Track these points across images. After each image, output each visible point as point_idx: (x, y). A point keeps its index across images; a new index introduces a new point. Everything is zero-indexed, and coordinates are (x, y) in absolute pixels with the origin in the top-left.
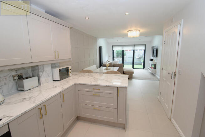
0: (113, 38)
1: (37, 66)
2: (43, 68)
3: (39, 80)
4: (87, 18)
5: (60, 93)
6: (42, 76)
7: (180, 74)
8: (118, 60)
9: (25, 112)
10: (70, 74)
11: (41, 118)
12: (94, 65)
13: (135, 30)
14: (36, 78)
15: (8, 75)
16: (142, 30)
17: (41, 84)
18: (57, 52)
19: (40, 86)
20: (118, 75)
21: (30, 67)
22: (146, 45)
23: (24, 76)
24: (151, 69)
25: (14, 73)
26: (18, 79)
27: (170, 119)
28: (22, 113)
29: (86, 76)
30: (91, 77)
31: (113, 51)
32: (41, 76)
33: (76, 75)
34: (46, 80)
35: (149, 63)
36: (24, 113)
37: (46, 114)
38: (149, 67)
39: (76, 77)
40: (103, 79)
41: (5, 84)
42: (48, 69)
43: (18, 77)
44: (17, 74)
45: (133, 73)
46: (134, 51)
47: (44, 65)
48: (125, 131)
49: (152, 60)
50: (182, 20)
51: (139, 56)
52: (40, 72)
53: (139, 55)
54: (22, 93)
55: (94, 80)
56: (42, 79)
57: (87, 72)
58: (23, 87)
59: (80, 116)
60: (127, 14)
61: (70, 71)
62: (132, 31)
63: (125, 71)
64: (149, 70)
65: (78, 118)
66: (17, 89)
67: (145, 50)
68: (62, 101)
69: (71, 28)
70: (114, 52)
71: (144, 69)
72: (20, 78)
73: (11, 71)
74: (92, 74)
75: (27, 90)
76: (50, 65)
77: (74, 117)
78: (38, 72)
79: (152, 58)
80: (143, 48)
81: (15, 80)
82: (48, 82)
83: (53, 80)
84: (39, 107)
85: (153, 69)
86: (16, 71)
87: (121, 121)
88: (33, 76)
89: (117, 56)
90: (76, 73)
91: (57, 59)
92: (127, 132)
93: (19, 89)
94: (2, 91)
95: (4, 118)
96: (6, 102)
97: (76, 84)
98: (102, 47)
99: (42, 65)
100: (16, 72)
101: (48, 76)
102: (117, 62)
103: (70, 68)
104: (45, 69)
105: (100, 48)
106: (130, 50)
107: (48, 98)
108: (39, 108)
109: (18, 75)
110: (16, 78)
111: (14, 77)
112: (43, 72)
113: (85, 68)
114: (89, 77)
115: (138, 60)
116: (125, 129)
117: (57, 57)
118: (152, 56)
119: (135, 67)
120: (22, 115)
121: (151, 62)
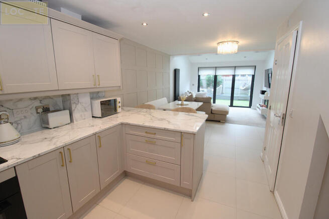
0: (199, 55)
1: (69, 95)
2: (78, 99)
3: (71, 115)
4: (145, 24)
5: (95, 134)
6: (76, 109)
7: (292, 117)
8: (207, 92)
9: (39, 154)
10: (119, 110)
11: (63, 166)
12: (163, 97)
13: (229, 41)
14: (67, 112)
15: (29, 106)
16: (242, 42)
17: (74, 121)
18: (98, 76)
19: (72, 123)
20: (191, 114)
21: (59, 95)
22: (255, 66)
23: (51, 109)
24: (261, 108)
25: (37, 103)
26: (43, 111)
27: (273, 192)
28: (35, 156)
29: (142, 113)
30: (147, 116)
31: (199, 76)
32: (74, 110)
33: (129, 111)
34: (81, 116)
35: (258, 98)
36: (37, 156)
37: (70, 162)
38: (258, 105)
39: (127, 114)
40: (164, 119)
41: (25, 117)
42: (85, 100)
43: (43, 109)
44: (41, 105)
45: (227, 113)
46: (234, 76)
47: (78, 95)
48: (192, 201)
49: (263, 92)
50: (301, 22)
51: (244, 86)
52: (72, 104)
53: (246, 84)
54: (47, 131)
55: (151, 119)
56: (76, 115)
57: (146, 108)
58: (48, 123)
59: (128, 171)
60: (206, 15)
61: (118, 105)
62: (225, 43)
63: (213, 108)
64: (258, 109)
65: (126, 175)
66: (42, 126)
67: (253, 76)
68: (98, 146)
69: (121, 40)
70: (201, 78)
71: (250, 106)
72: (46, 110)
73: (34, 101)
74: (152, 110)
75: (54, 128)
76: (89, 94)
77: (118, 171)
78: (70, 103)
79: (264, 89)
80: (250, 72)
81: (39, 113)
82: (85, 119)
83: (93, 117)
84: (60, 150)
85: (264, 108)
86: (41, 101)
87: (186, 184)
88: (64, 109)
89: (208, 85)
90: (129, 108)
91: (98, 86)
92: (194, 201)
93: (43, 125)
94: (22, 127)
95: (12, 159)
96: (22, 140)
97: (122, 124)
98: (179, 70)
99: (75, 94)
100: (41, 103)
101: (85, 110)
102: (204, 94)
103: (119, 99)
104: (81, 100)
105: (176, 72)
106: (228, 76)
107: (75, 139)
108: (60, 152)
109: (43, 107)
110: (40, 110)
111: (37, 108)
112: (76, 104)
113: (148, 102)
114: (144, 115)
115: (243, 92)
116: (191, 197)
117: (97, 84)
118: (265, 86)
119: (235, 103)
120: (35, 158)
121: (262, 97)
